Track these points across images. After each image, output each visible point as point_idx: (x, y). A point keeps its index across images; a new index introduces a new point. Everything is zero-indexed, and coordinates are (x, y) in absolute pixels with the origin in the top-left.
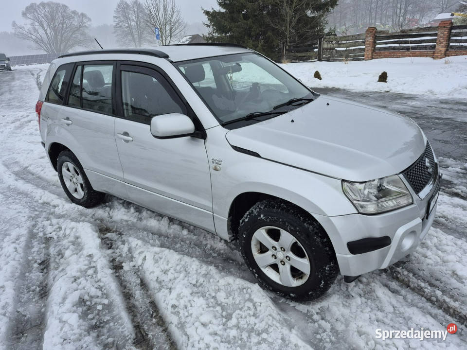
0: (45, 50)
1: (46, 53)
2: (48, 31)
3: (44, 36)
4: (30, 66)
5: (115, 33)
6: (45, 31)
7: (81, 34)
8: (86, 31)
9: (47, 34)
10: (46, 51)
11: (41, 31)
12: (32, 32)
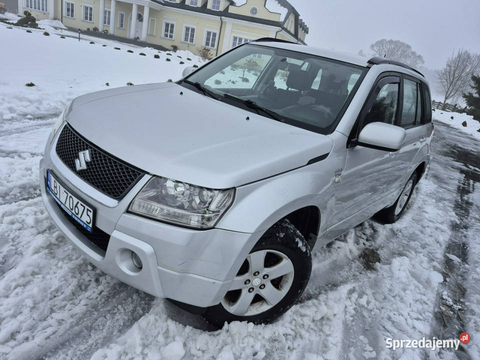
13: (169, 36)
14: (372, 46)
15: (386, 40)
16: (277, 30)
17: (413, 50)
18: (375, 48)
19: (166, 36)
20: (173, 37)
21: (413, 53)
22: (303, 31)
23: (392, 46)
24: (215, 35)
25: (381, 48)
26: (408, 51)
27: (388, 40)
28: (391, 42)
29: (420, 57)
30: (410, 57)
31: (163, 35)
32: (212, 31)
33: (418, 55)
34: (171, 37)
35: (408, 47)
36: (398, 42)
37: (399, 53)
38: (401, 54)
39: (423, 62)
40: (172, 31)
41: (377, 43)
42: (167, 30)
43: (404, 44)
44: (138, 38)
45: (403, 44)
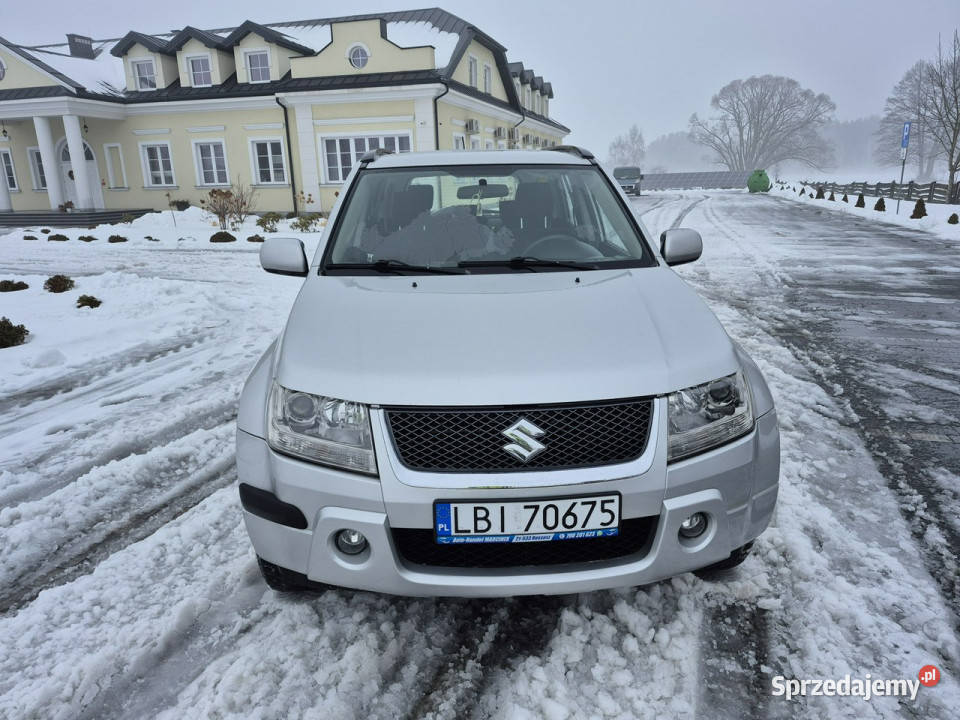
0: (728, 164)
1: (727, 169)
2: (746, 130)
3: (737, 139)
4: (688, 190)
5: (879, 133)
6: (741, 129)
7: (806, 136)
8: (819, 130)
9: (741, 135)
10: (730, 166)
11: (734, 130)
12: (718, 133)
13: (163, 180)
14: (716, 101)
15: (740, 81)
16: (434, 94)
17: (804, 87)
18: (722, 103)
19: (157, 180)
20: (174, 180)
21: (806, 94)
22: (538, 92)
23: (758, 90)
24: (276, 148)
25: (735, 99)
26: (794, 93)
27: (744, 81)
28: (753, 82)
29: (822, 98)
30: (801, 104)
31: (147, 180)
32: (268, 138)
33: (817, 94)
34: (169, 180)
35: (792, 83)
36: (769, 78)
37: (776, 99)
38: (781, 102)
39: (833, 107)
40: (167, 166)
41: (724, 91)
42: (154, 166)
43: (782, 78)
44: (70, 204)
45: (779, 80)
